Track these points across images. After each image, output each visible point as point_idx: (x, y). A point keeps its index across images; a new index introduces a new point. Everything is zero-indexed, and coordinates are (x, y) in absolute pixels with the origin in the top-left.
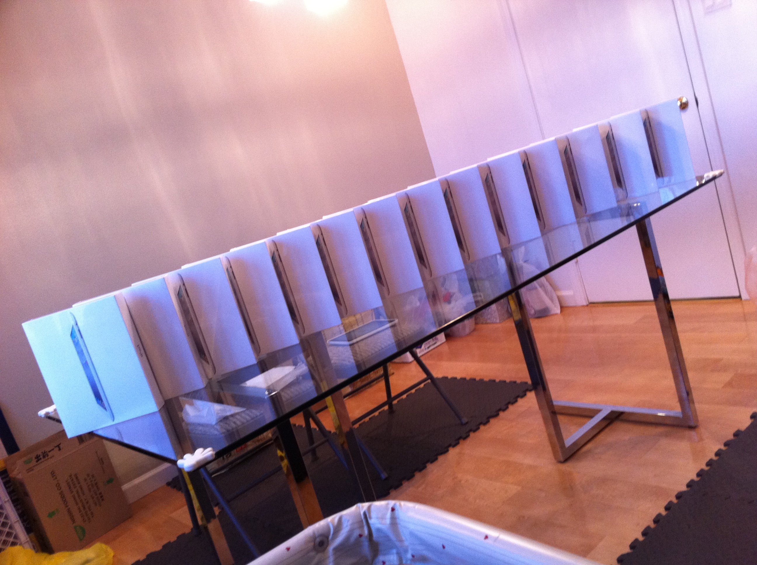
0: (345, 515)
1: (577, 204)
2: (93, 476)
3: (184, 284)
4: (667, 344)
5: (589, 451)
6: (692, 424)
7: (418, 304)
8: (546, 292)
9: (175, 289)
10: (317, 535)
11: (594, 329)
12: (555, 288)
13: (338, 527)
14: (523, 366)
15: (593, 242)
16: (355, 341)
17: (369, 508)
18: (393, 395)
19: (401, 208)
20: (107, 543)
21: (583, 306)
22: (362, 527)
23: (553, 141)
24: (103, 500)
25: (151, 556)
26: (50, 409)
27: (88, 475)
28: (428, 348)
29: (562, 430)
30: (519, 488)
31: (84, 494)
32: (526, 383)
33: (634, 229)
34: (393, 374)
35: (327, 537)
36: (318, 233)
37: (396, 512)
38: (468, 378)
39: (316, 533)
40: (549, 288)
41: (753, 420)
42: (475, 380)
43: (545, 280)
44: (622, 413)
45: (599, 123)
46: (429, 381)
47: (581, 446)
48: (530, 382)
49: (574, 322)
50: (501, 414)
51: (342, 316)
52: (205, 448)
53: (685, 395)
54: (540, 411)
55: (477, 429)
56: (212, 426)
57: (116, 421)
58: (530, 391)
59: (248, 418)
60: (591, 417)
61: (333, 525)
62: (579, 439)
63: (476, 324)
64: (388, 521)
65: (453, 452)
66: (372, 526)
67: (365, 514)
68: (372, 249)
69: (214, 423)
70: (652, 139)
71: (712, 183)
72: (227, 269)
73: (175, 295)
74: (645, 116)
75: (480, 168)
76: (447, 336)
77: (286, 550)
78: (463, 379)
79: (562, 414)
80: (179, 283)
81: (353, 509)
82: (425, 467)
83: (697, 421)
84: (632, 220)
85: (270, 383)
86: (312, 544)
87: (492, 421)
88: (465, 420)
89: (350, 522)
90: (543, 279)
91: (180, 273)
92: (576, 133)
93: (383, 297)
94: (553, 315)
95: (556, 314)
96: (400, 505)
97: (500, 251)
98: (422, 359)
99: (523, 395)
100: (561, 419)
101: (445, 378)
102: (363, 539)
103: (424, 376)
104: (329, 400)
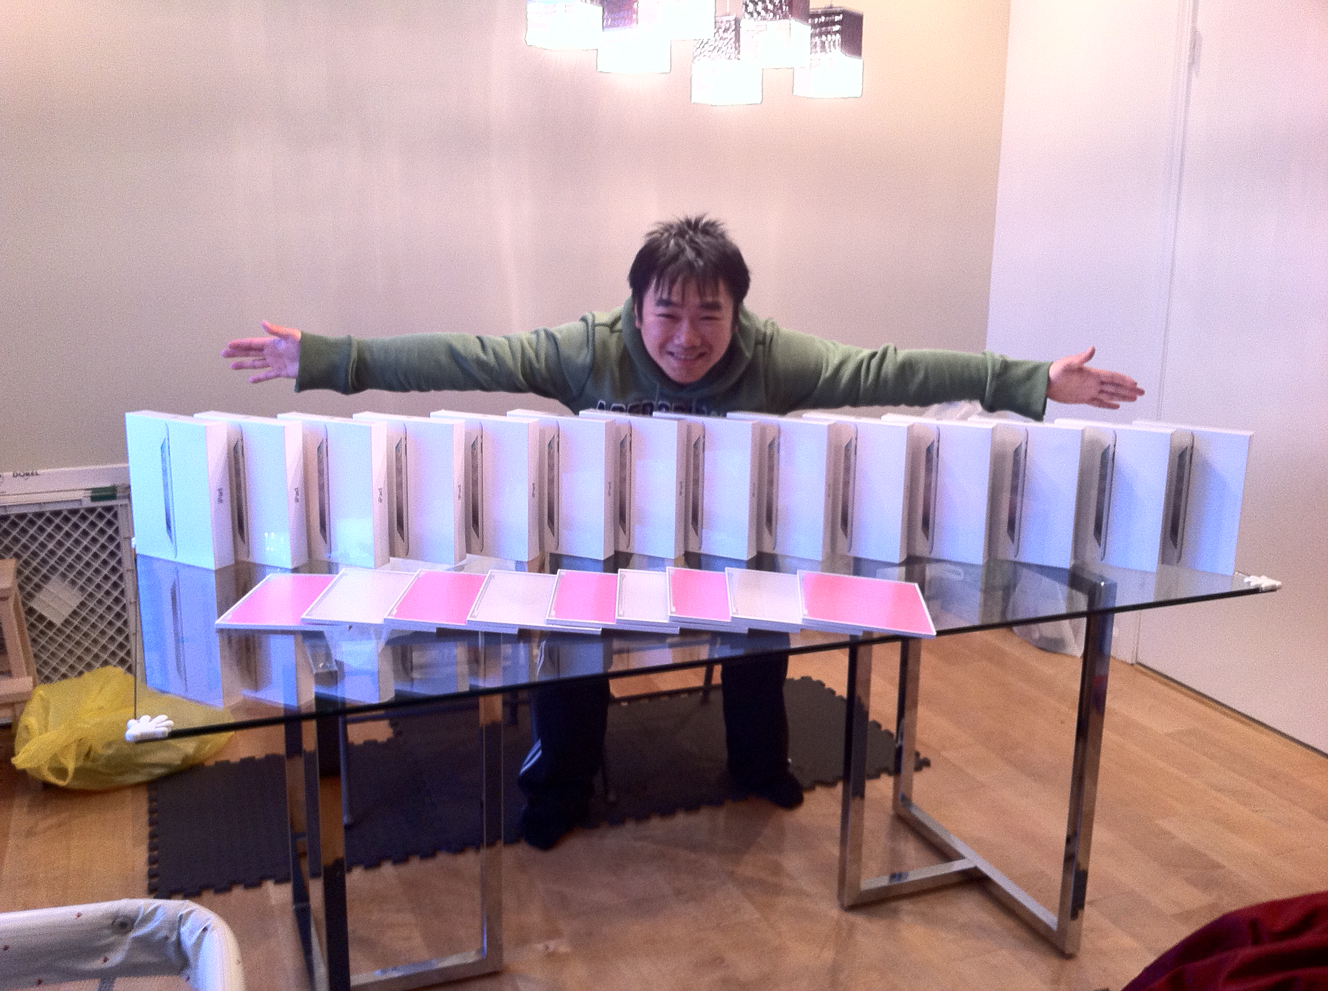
10: (120, 914)
13: (149, 916)
21: (1125, 663)
22: (172, 930)
35: (133, 922)
37: (206, 934)
39: (121, 911)
61: (144, 912)
70: (1185, 483)
74: (1188, 443)
86: (110, 921)
89: (162, 918)
94: (1066, 655)
95: (1073, 657)
101: (819, 685)
102: (168, 943)
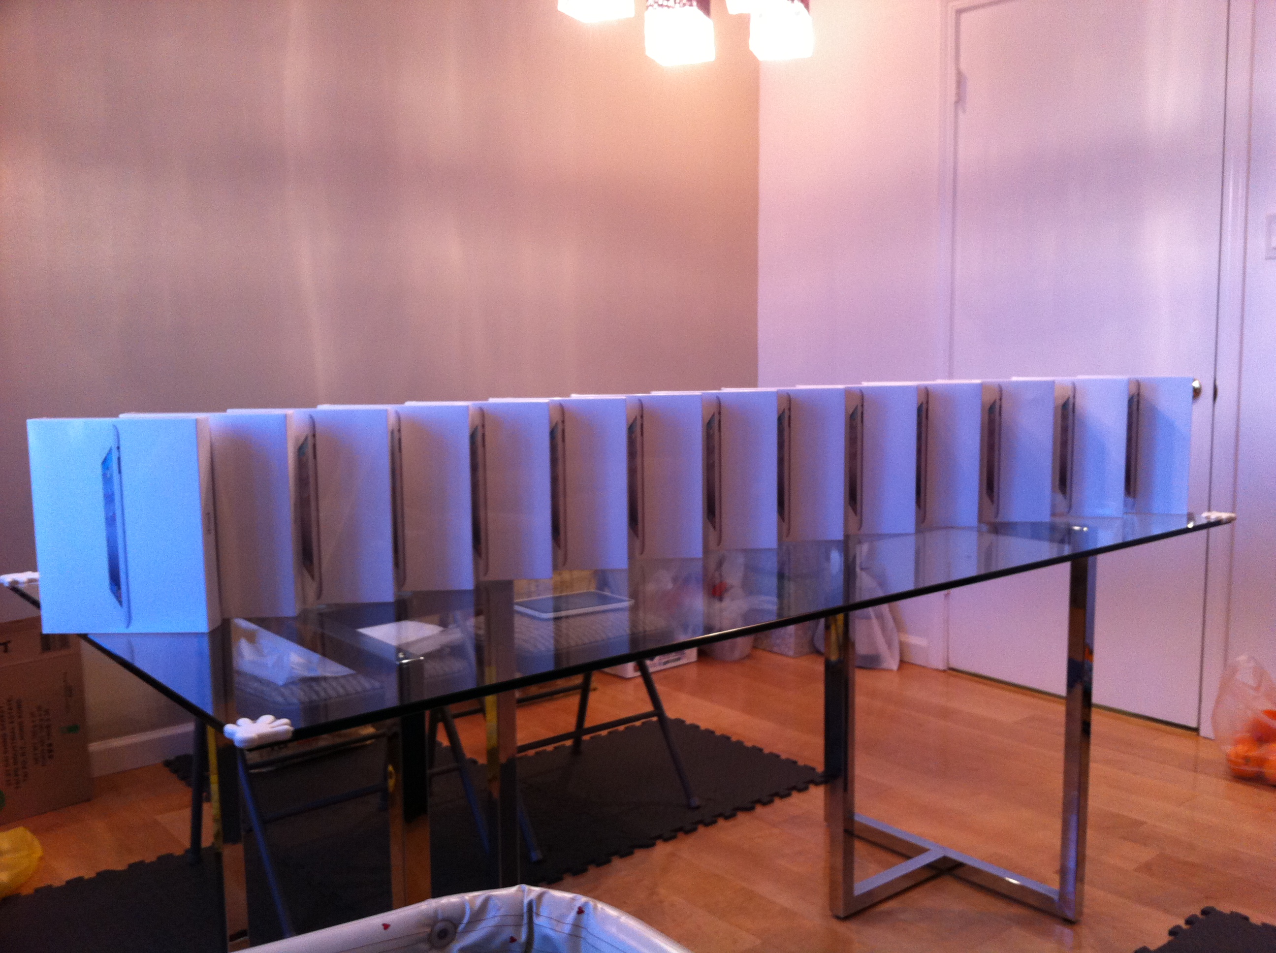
0: (496, 896)
1: (986, 498)
2: (47, 712)
3: (314, 436)
4: (1067, 773)
5: (889, 913)
6: (1070, 915)
7: (670, 586)
8: (884, 629)
9: (297, 439)
10: (440, 917)
11: (945, 713)
12: (900, 626)
13: (479, 915)
14: (819, 741)
15: (994, 569)
16: (563, 613)
17: (540, 896)
18: (587, 724)
19: (703, 420)
20: (35, 832)
21: (937, 670)
22: (518, 926)
23: (977, 385)
24: (51, 757)
25: (105, 877)
26: (22, 577)
27: (39, 708)
28: (665, 663)
29: (856, 865)
30: (758, 942)
31: (22, 738)
32: (813, 769)
33: (1065, 568)
34: (595, 689)
35: (456, 926)
36: (557, 418)
37: (584, 916)
38: (718, 733)
39: (440, 912)
40: (890, 624)
41: (1171, 938)
42: (728, 738)
43: (888, 610)
44: (960, 865)
45: (1058, 379)
46: (655, 719)
47: (879, 899)
48: (820, 768)
49: (917, 692)
50: (759, 810)
51: (555, 567)
52: (278, 717)
53: (1072, 864)
54: (825, 824)
55: (710, 823)
56: (276, 688)
57: (133, 629)
58: (817, 784)
59: (341, 691)
60: (908, 857)
61: (471, 908)
62: (879, 887)
63: (755, 647)
64: (567, 929)
65: (662, 850)
66: (536, 929)
67: (530, 904)
68: (636, 472)
69: (281, 683)
70: (1134, 431)
71: (1203, 532)
72: (392, 432)
73: (295, 448)
74: (1134, 390)
75: (848, 393)
76: (702, 655)
77: (382, 927)
78: (710, 733)
79: (860, 838)
80: (306, 431)
81: (513, 890)
82: (607, 861)
83: (1081, 913)
84: (1067, 550)
85: (404, 641)
86: (428, 930)
87: (741, 817)
88: (696, 801)
89: (502, 912)
90: (885, 608)
91: (315, 416)
92: (1018, 383)
93: (631, 557)
94: (885, 670)
95: (891, 671)
96: (595, 908)
97: (840, 536)
98: (654, 678)
99: (803, 789)
100: (859, 847)
101: (680, 722)
102: (514, 946)
103: (649, 708)
104: (490, 700)
